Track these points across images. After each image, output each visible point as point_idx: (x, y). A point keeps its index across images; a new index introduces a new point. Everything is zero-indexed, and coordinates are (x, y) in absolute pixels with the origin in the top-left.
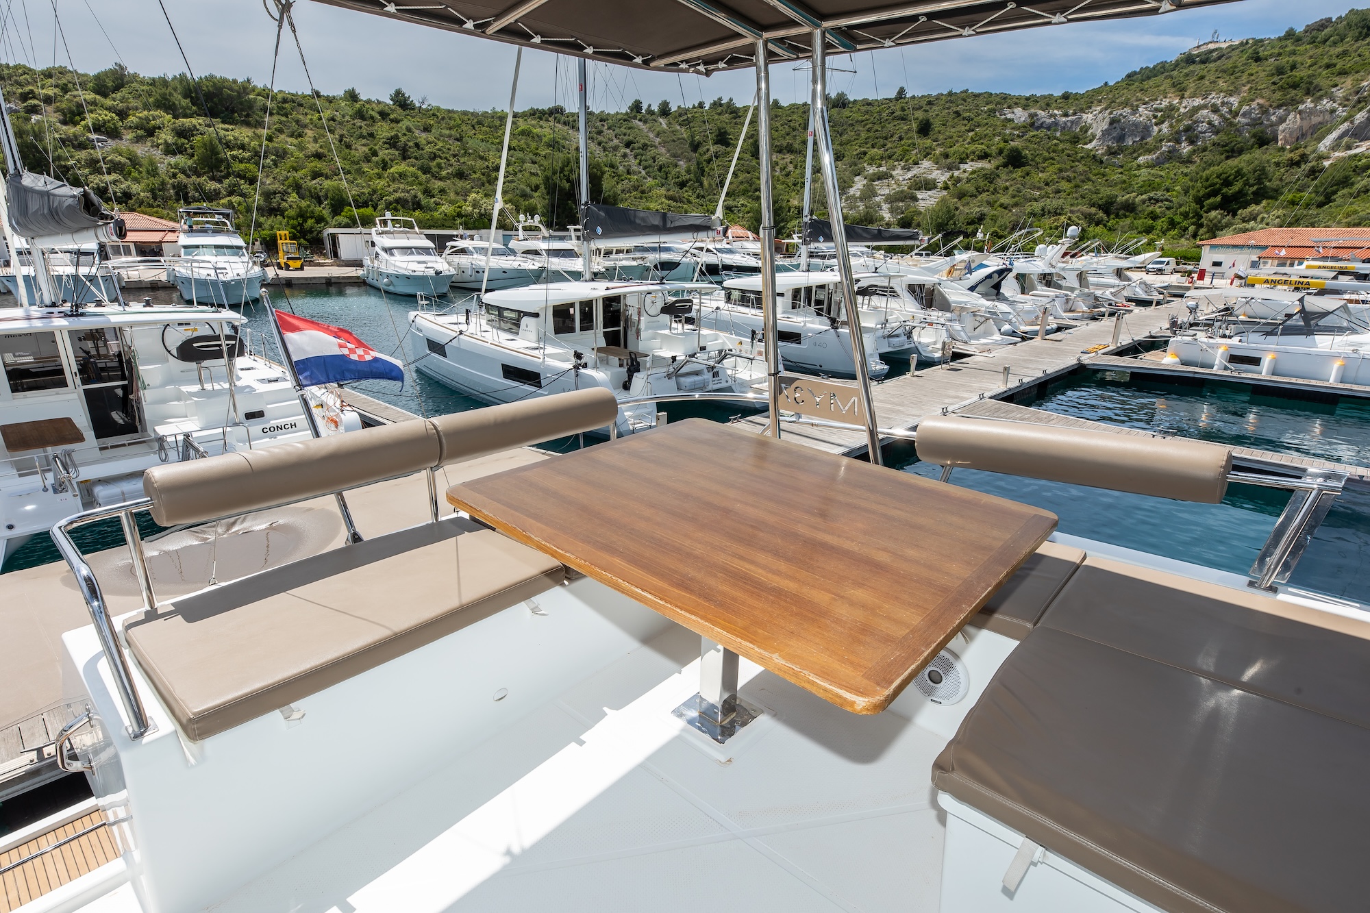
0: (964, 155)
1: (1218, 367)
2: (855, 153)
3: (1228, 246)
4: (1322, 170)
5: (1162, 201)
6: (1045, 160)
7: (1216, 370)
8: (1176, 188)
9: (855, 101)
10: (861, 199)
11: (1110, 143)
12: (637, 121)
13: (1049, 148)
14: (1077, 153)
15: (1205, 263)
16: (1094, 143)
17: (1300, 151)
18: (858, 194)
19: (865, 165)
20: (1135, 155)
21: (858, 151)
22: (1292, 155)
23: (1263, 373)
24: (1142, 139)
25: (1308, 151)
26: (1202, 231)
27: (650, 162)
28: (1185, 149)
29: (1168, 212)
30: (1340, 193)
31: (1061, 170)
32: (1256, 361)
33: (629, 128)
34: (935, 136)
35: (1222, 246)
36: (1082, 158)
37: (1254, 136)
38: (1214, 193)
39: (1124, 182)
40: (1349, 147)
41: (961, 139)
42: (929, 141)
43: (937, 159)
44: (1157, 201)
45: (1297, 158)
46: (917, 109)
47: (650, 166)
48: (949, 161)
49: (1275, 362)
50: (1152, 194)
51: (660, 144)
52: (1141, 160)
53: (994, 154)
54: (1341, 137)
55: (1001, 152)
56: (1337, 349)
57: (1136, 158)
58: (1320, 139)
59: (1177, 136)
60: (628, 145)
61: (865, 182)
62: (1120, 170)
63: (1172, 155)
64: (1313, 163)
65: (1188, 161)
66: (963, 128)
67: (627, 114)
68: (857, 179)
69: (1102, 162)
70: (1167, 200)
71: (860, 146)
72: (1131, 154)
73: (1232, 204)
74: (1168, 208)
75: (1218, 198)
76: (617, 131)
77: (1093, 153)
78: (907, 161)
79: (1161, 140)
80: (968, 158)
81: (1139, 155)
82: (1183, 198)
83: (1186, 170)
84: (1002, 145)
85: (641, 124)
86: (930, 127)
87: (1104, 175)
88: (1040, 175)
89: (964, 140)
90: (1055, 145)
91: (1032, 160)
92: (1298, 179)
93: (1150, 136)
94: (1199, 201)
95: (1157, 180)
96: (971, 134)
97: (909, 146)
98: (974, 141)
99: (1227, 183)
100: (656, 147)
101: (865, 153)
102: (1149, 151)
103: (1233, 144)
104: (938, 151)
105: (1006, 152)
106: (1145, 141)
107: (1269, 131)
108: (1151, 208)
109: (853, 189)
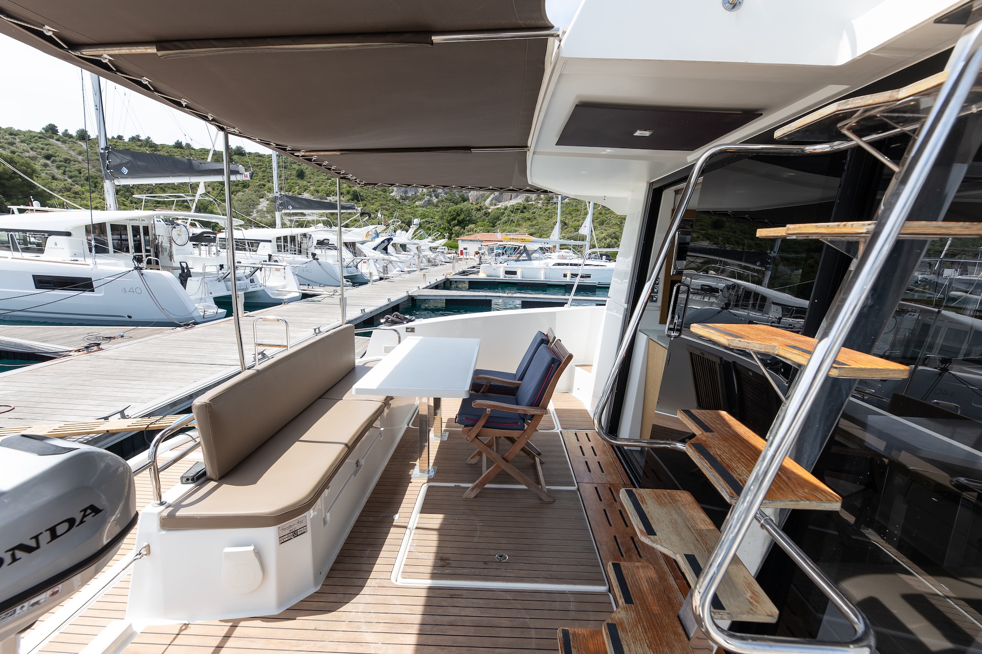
0: (328, 192)
1: (502, 276)
2: (257, 184)
3: (468, 240)
4: (489, 213)
5: (431, 223)
6: (373, 199)
7: (501, 278)
8: (436, 217)
9: (250, 153)
10: (268, 213)
11: (401, 194)
12: (54, 141)
13: (373, 193)
14: (387, 197)
15: (461, 248)
16: (394, 193)
17: (479, 205)
18: (265, 209)
19: (266, 192)
20: (414, 201)
21: (259, 183)
22: (477, 206)
23: (518, 277)
24: (415, 193)
25: (482, 205)
26: (453, 236)
27: (76, 173)
28: (435, 200)
29: (435, 228)
30: (497, 223)
31: (382, 205)
32: (515, 273)
33: (47, 145)
34: (308, 180)
35: (466, 240)
36: (390, 199)
37: (460, 197)
38: (454, 219)
39: (412, 213)
40: (495, 205)
41: (324, 183)
42: (305, 182)
43: (312, 192)
44: (429, 223)
45: (479, 208)
46: (294, 163)
47: (75, 176)
48: (320, 194)
49: (522, 273)
50: (427, 219)
51: (83, 160)
52: (417, 203)
53: (345, 193)
54: (492, 200)
55: (348, 192)
56: (541, 266)
57: (415, 203)
58: (485, 200)
59: (430, 194)
60: (48, 157)
61: (268, 202)
62: (409, 207)
63: (429, 203)
64: (485, 210)
65: (437, 206)
66: (324, 178)
67: (41, 133)
68: (261, 200)
69: (400, 203)
70: (433, 222)
71: (260, 181)
72: (412, 200)
73: (463, 224)
74: (435, 226)
75: (456, 221)
76: (33, 145)
77: (395, 198)
78: (293, 192)
79: (424, 195)
80: (331, 194)
81: (416, 201)
82: (440, 222)
83: (437, 210)
84: (348, 189)
85: (59, 143)
86: (304, 174)
87: (403, 209)
88: (372, 206)
89: (326, 184)
90: (376, 191)
91: (366, 198)
92: (481, 217)
93: (418, 192)
94: (449, 222)
95: (427, 213)
96: (330, 181)
97: (293, 184)
98: (332, 185)
99: (458, 215)
100: (80, 162)
101: (264, 185)
102: (420, 200)
103: (453, 200)
104: (312, 188)
105: (351, 193)
106: (416, 195)
107: (465, 195)
108: (428, 226)
109: (261, 206)
